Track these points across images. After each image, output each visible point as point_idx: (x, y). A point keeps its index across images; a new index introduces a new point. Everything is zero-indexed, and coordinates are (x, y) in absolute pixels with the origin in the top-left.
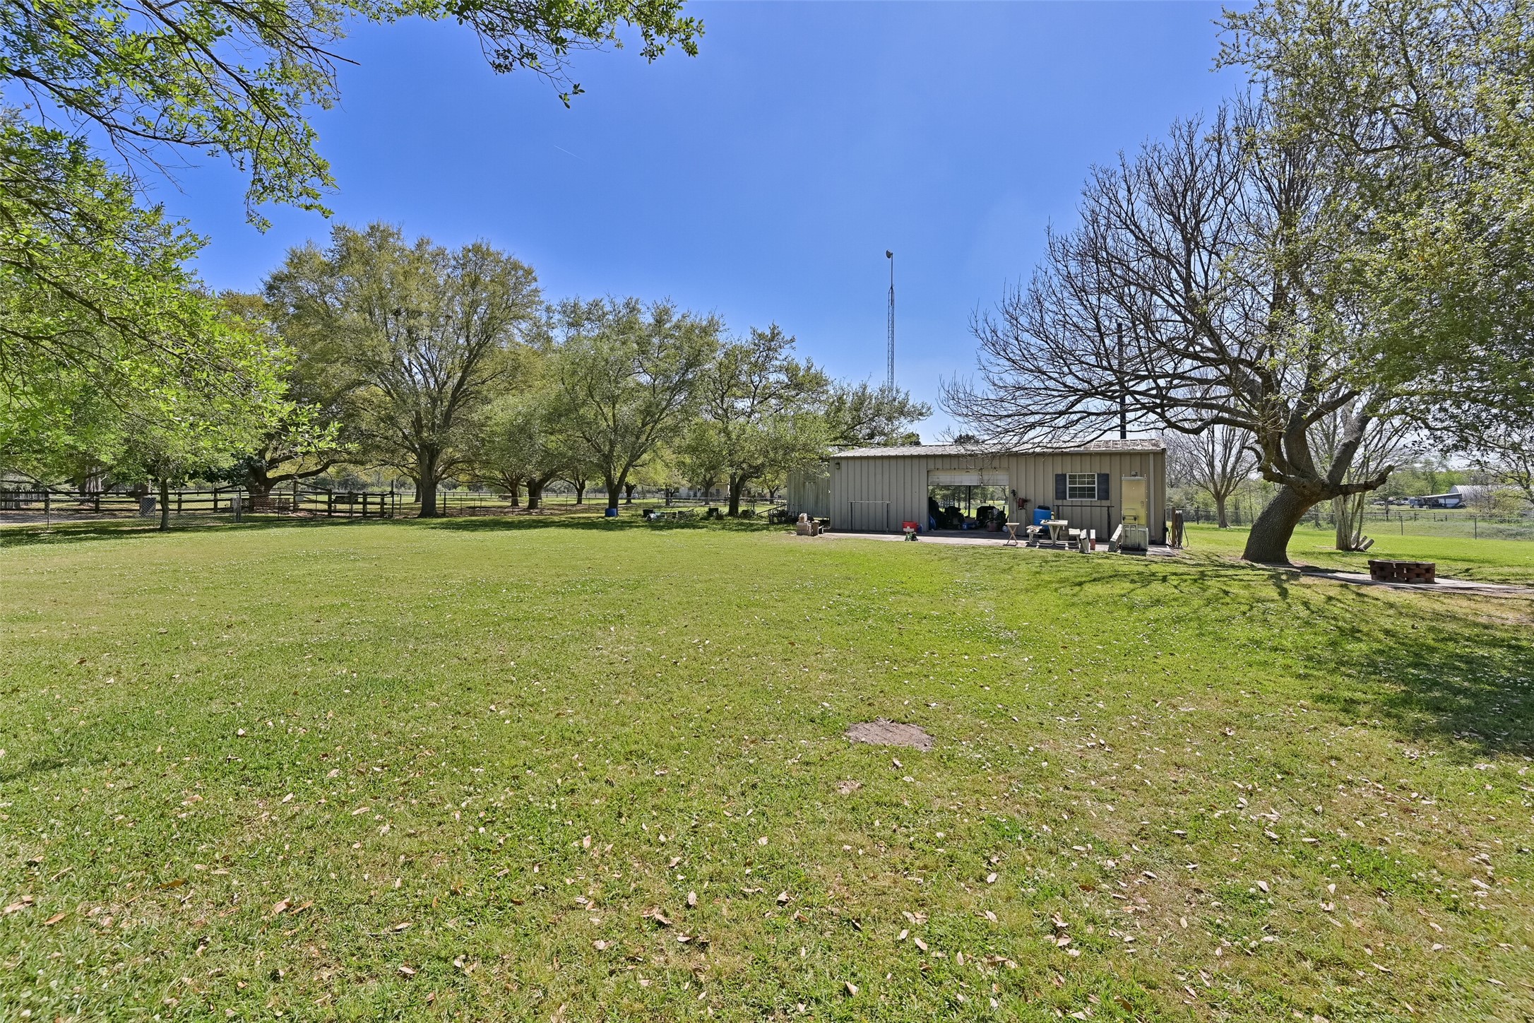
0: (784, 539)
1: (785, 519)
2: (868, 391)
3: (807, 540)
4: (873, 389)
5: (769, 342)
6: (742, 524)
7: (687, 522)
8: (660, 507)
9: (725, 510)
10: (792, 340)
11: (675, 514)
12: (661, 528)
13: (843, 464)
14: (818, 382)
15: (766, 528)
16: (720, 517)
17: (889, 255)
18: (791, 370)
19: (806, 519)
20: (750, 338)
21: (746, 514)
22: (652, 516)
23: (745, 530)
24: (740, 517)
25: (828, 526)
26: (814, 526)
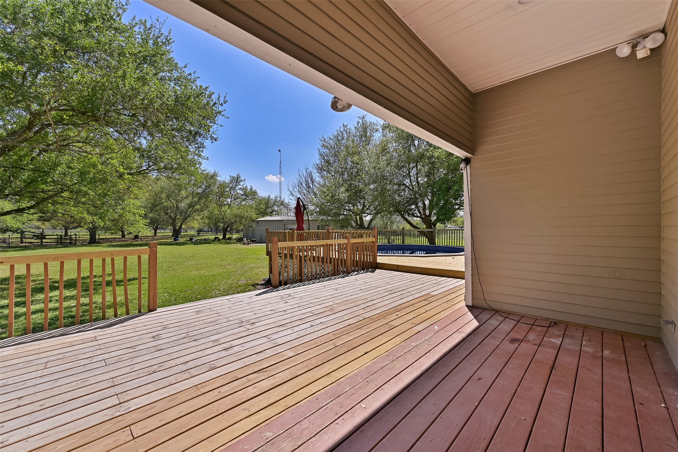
0: (239, 246)
1: (240, 240)
2: (271, 197)
3: (245, 246)
4: (273, 197)
5: (237, 180)
6: (226, 242)
7: (206, 241)
8: (195, 236)
9: (221, 237)
10: (245, 180)
11: (202, 239)
12: (197, 244)
13: (260, 222)
14: (254, 193)
15: (234, 243)
16: (219, 240)
17: (279, 151)
18: (244, 189)
19: (245, 240)
20: (229, 178)
21: (229, 239)
22: (193, 240)
23: (227, 244)
24: (227, 240)
25: (254, 242)
26: (248, 242)
